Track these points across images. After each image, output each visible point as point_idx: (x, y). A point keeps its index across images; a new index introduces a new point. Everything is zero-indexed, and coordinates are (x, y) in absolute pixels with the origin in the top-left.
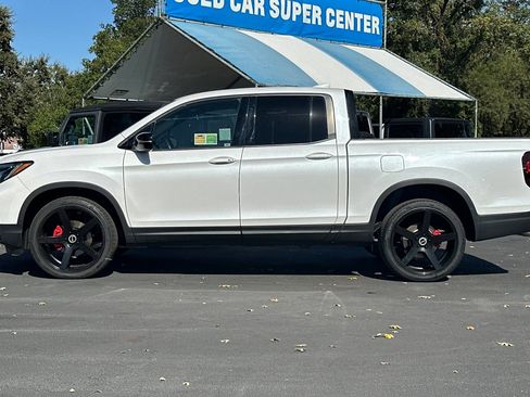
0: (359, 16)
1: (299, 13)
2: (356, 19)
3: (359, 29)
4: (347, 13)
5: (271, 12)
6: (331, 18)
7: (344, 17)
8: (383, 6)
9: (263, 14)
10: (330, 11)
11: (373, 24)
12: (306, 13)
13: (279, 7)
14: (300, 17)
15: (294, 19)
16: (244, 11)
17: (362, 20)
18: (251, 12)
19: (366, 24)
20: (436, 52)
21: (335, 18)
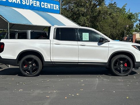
0: (52, 5)
1: (32, 3)
2: (51, 6)
3: (52, 8)
4: (48, 4)
5: (23, 3)
6: (43, 5)
7: (47, 5)
8: (59, 2)
9: (20, 3)
10: (42, 3)
11: (57, 7)
12: (34, 3)
13: (25, 1)
14: (32, 4)
15: (30, 5)
16: (13, 2)
17: (53, 6)
18: (16, 2)
19: (54, 7)
20: (88, 17)
21: (44, 5)
